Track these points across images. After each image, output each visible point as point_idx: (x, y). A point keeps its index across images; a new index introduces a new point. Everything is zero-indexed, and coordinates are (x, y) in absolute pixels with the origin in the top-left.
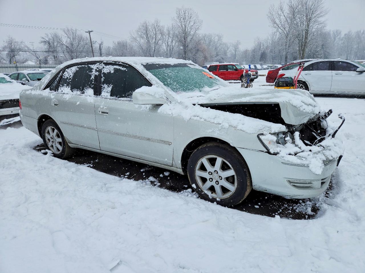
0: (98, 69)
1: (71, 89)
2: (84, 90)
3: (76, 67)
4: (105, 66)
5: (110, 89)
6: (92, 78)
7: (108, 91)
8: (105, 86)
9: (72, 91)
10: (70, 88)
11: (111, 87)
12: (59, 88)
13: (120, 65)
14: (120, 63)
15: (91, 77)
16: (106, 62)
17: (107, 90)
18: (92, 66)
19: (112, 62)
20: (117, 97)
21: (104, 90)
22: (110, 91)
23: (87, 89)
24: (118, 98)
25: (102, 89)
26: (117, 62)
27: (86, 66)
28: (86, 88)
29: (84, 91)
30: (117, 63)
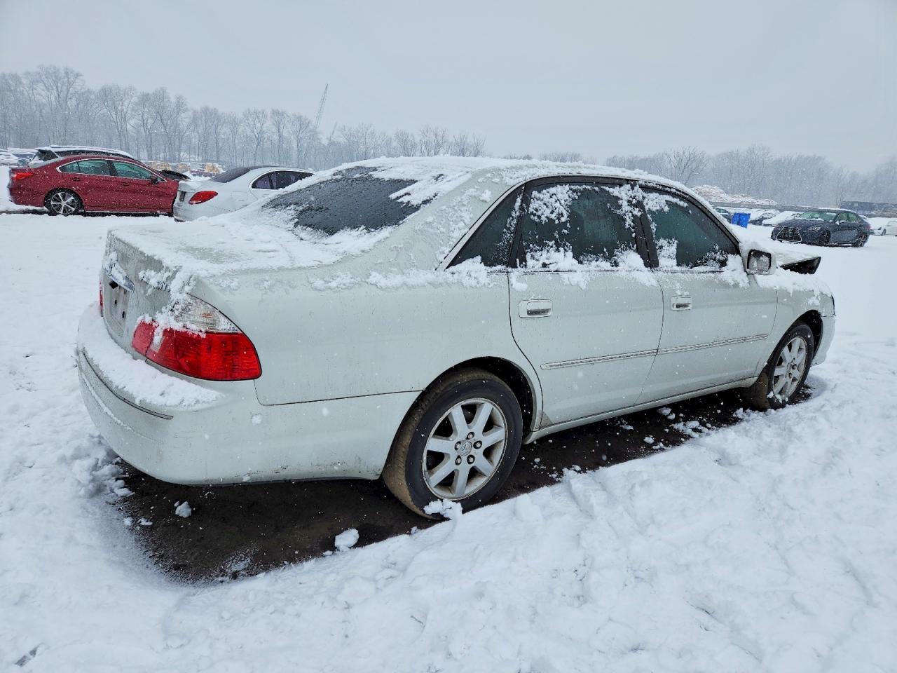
0: (634, 201)
1: (576, 257)
2: (615, 256)
3: (567, 187)
4: (645, 195)
5: (673, 249)
6: (627, 223)
7: (672, 255)
8: (662, 242)
9: (581, 262)
10: (570, 254)
11: (675, 245)
12: (528, 256)
13: (674, 195)
14: (673, 190)
15: (625, 220)
16: (644, 183)
17: (668, 252)
18: (615, 191)
19: (655, 186)
20: (687, 266)
21: (663, 253)
22: (675, 253)
23: (623, 252)
24: (691, 268)
25: (658, 251)
26: (667, 187)
27: (597, 189)
28: (620, 249)
29: (616, 258)
30: (668, 189)
